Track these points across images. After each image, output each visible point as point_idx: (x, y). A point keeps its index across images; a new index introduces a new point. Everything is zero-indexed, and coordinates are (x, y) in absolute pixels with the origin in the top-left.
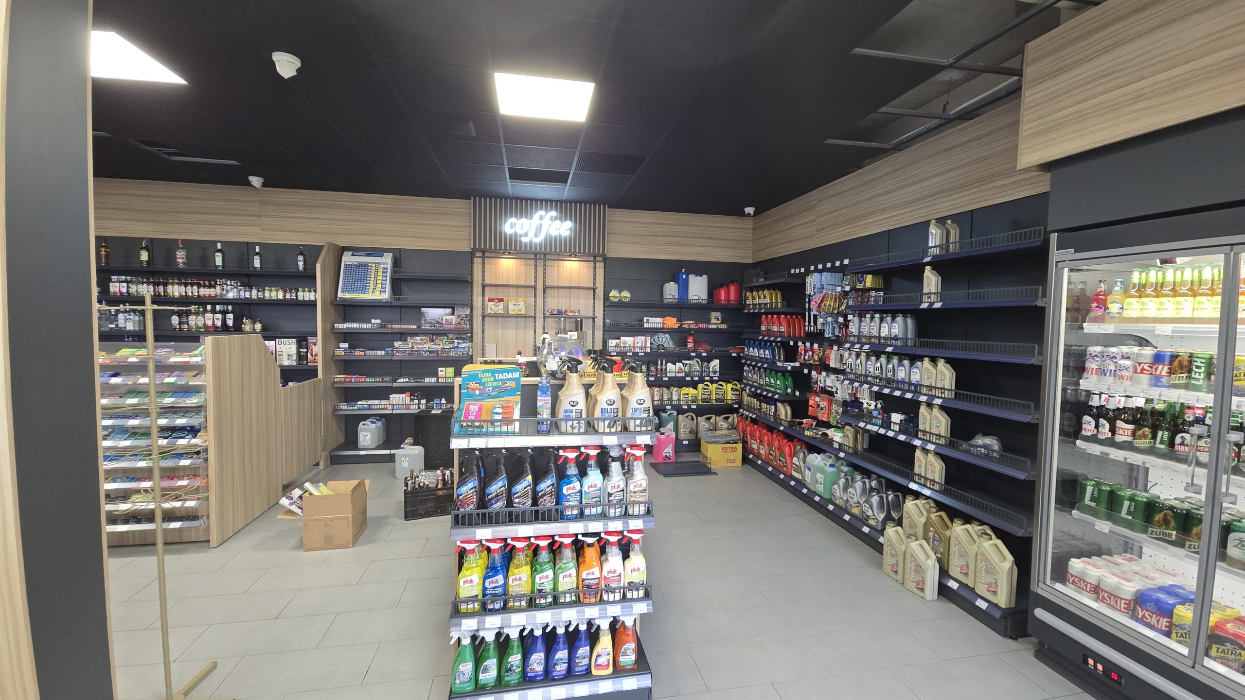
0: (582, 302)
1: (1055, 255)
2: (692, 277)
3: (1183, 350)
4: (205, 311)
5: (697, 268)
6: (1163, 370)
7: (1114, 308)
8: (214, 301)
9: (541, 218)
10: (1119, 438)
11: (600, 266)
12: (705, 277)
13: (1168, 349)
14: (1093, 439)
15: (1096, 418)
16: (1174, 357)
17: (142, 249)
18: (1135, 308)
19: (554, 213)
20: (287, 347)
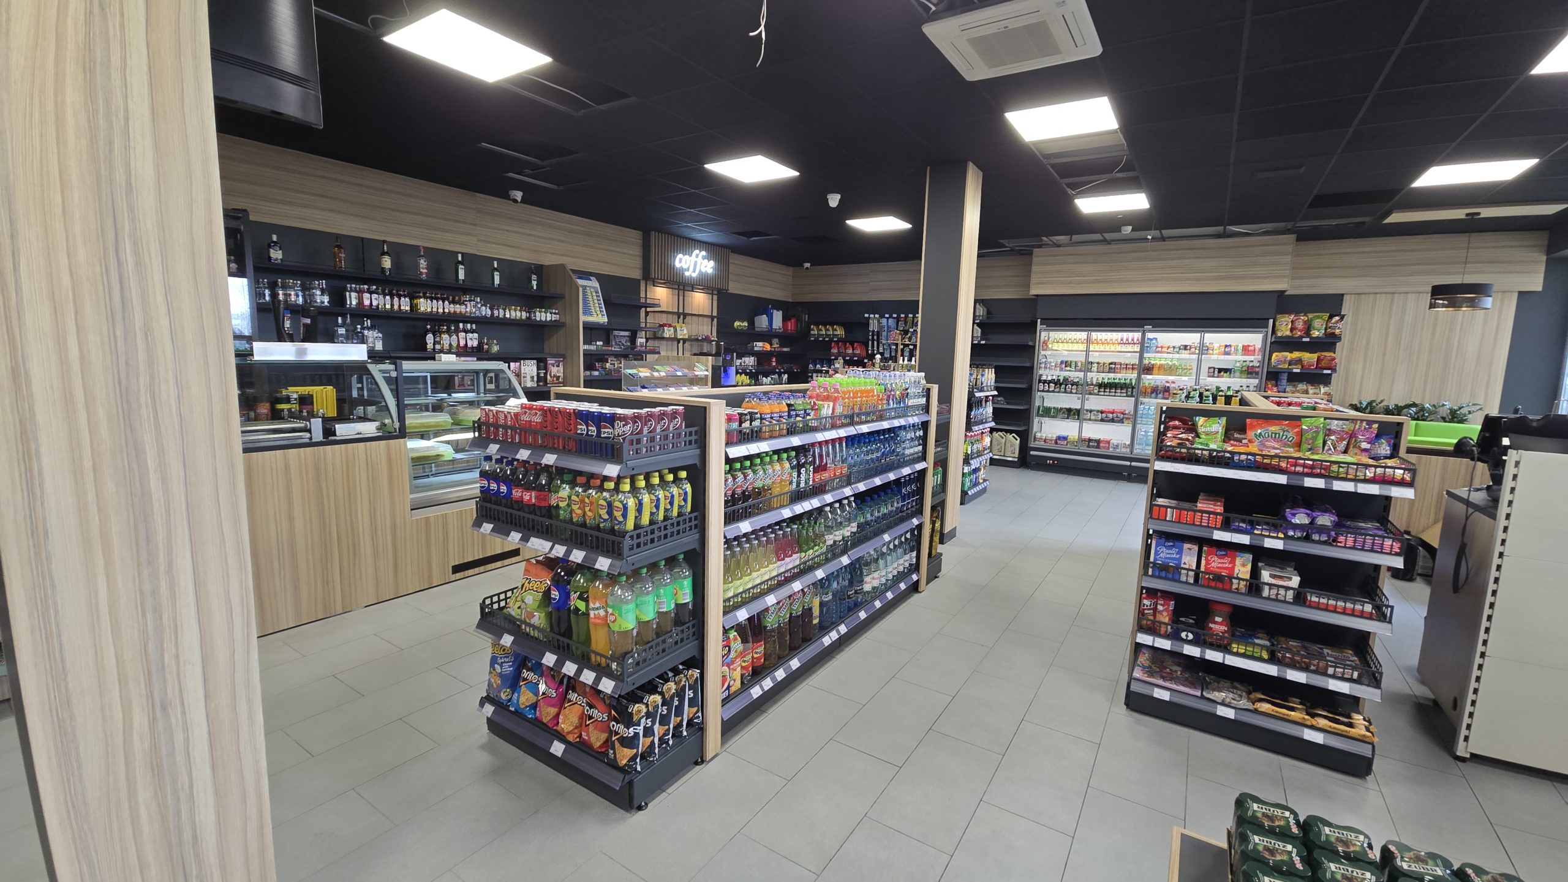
0: (705, 327)
1: (1039, 326)
2: (775, 311)
3: (1069, 359)
4: (457, 331)
5: (778, 305)
6: (1064, 366)
7: (1050, 346)
8: (466, 319)
9: (697, 256)
10: (1051, 389)
11: (715, 297)
12: (781, 312)
13: (1065, 359)
14: (1043, 391)
15: (1044, 383)
16: (1066, 362)
17: (384, 253)
18: (1056, 346)
19: (704, 253)
20: (530, 368)
